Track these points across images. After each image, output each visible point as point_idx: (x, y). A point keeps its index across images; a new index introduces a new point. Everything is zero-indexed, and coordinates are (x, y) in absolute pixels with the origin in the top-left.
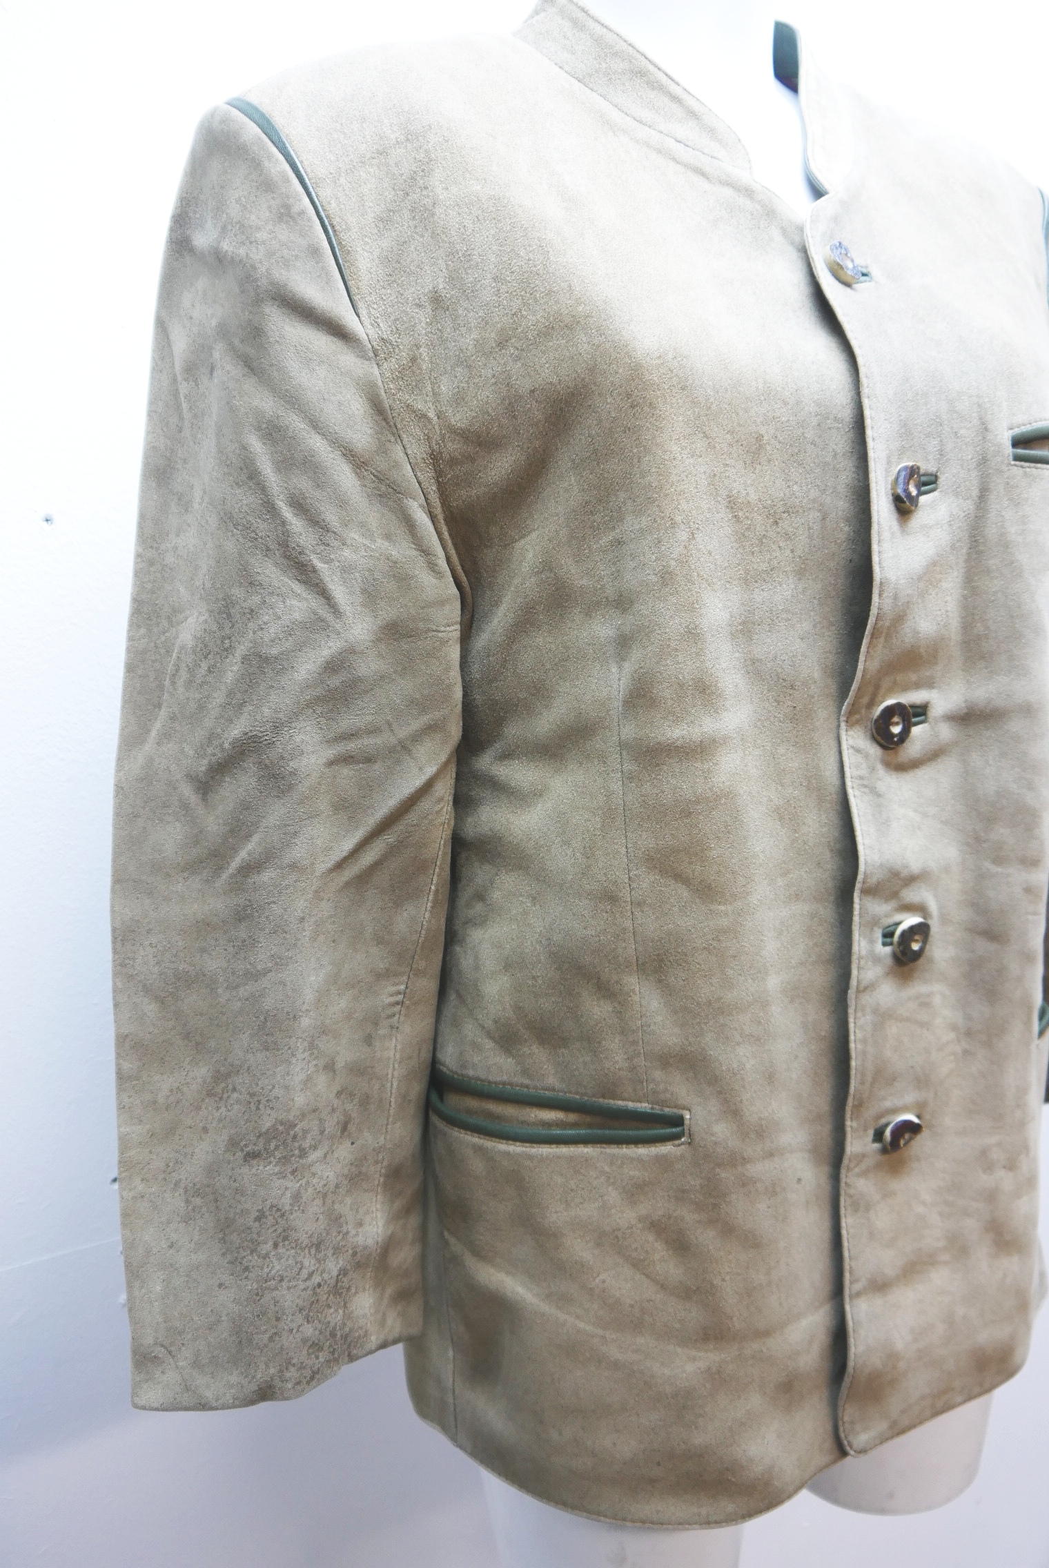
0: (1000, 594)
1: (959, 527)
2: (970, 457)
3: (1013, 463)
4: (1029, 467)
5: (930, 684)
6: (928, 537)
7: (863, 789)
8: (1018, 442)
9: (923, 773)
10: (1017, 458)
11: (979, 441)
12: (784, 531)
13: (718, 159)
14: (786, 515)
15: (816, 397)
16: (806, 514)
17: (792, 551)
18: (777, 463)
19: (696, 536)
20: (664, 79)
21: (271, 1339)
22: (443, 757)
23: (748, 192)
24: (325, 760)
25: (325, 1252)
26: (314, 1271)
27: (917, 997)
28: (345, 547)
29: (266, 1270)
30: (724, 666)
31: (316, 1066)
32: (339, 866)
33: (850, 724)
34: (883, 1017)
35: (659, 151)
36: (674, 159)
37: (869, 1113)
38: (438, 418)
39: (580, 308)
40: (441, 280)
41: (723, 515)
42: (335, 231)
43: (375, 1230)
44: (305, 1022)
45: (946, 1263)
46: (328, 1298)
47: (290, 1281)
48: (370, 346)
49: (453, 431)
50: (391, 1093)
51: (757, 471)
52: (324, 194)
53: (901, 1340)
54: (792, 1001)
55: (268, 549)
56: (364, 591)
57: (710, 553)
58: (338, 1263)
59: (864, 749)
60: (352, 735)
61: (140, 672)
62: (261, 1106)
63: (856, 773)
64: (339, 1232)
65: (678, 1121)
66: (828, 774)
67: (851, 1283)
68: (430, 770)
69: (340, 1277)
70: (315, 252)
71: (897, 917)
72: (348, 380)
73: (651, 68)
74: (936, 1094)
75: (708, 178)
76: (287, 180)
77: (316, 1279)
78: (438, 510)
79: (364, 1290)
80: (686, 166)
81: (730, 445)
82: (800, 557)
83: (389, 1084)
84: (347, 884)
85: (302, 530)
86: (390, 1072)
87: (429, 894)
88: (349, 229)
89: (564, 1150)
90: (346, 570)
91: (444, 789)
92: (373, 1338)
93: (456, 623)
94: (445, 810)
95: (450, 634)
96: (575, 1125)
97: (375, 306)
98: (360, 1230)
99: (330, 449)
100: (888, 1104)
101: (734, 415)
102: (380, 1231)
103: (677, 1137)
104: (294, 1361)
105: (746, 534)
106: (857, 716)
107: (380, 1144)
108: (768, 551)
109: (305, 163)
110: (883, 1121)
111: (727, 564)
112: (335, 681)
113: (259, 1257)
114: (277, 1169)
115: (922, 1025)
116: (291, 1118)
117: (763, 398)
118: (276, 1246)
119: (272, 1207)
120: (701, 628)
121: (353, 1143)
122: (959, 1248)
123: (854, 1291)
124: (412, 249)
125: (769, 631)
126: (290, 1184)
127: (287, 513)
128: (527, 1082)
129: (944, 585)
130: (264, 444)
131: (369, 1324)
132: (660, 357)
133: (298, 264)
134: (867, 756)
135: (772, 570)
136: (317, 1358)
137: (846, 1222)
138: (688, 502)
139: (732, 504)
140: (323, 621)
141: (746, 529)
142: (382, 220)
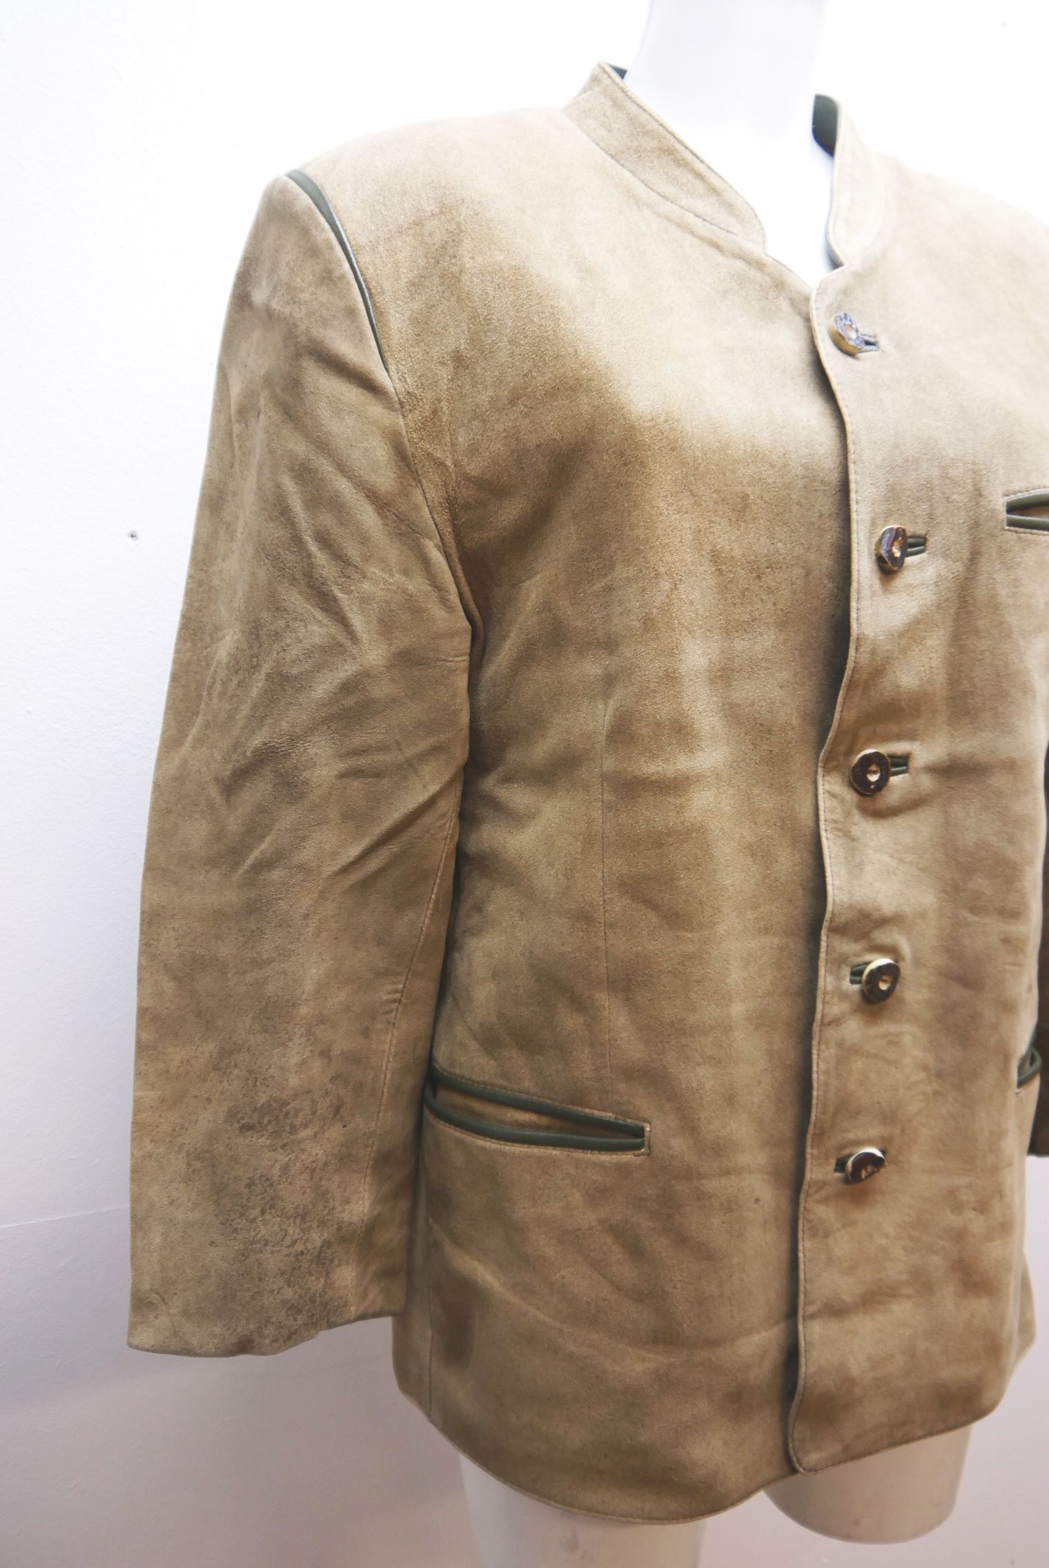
0: (987, 654)
1: (947, 588)
2: (962, 521)
3: (1007, 528)
4: (1024, 533)
5: (912, 736)
6: (912, 596)
7: (836, 833)
8: (1012, 508)
9: (901, 821)
10: (1012, 523)
11: (972, 506)
12: (766, 586)
13: (734, 234)
14: (769, 570)
15: (804, 461)
16: (790, 570)
17: (774, 604)
18: (762, 522)
19: (678, 586)
20: (690, 157)
21: (253, 1297)
22: (446, 777)
23: (759, 265)
24: (336, 773)
25: (310, 1224)
26: (297, 1240)
27: (885, 1036)
28: (365, 580)
29: (252, 1233)
30: (701, 708)
31: (312, 1051)
32: (346, 870)
33: (828, 771)
34: (847, 1052)
35: (678, 225)
36: (692, 233)
37: (831, 1142)
38: (455, 466)
39: (584, 372)
40: (462, 341)
41: (707, 568)
42: (370, 294)
43: (361, 1209)
44: (304, 1010)
45: (909, 1297)
46: (309, 1267)
47: (273, 1246)
48: (396, 399)
49: (467, 478)
50: (384, 1084)
51: (742, 529)
52: (364, 260)
53: (857, 1367)
54: (757, 1028)
55: (294, 579)
56: (380, 621)
57: (691, 603)
58: (322, 1235)
59: (840, 795)
60: (363, 751)
61: (183, 682)
62: (258, 1083)
63: (830, 817)
64: (326, 1207)
65: (639, 1133)
66: (803, 816)
67: (805, 1305)
68: (434, 788)
69: (323, 1249)
70: (351, 312)
71: (867, 957)
72: (374, 428)
73: (678, 146)
74: (903, 1131)
75: (722, 251)
76: (331, 247)
77: (299, 1247)
78: (453, 550)
79: (347, 1263)
80: (703, 239)
81: (716, 503)
82: (782, 610)
83: (382, 1076)
84: (352, 888)
85: (325, 563)
86: (384, 1063)
87: (429, 902)
88: (383, 292)
89: (535, 1150)
90: (365, 600)
91: (449, 806)
92: (353, 1309)
93: (465, 654)
94: (447, 826)
95: (458, 664)
96: (547, 1128)
97: (404, 363)
98: (347, 1207)
99: (354, 491)
100: (851, 1136)
101: (721, 476)
102: (366, 1210)
103: (639, 1147)
104: (273, 1320)
105: (729, 586)
106: (835, 763)
107: (371, 1129)
108: (750, 603)
109: (349, 231)
110: (846, 1152)
111: (708, 614)
112: (349, 701)
113: (247, 1220)
114: (268, 1142)
115: (890, 1062)
116: (284, 1097)
117: (750, 461)
118: (263, 1212)
119: (262, 1176)
120: (680, 673)
121: (344, 1126)
122: (923, 1284)
123: (808, 1313)
124: (439, 311)
125: (749, 678)
126: (280, 1157)
127: (313, 547)
128: (505, 1083)
129: (929, 642)
130: (296, 484)
131: (350, 1296)
132: (652, 420)
133: (335, 323)
134: (842, 801)
135: (753, 621)
136: (295, 1319)
137: (803, 1246)
138: (672, 555)
139: (716, 557)
140: (341, 646)
141: (729, 582)
142: (414, 285)
